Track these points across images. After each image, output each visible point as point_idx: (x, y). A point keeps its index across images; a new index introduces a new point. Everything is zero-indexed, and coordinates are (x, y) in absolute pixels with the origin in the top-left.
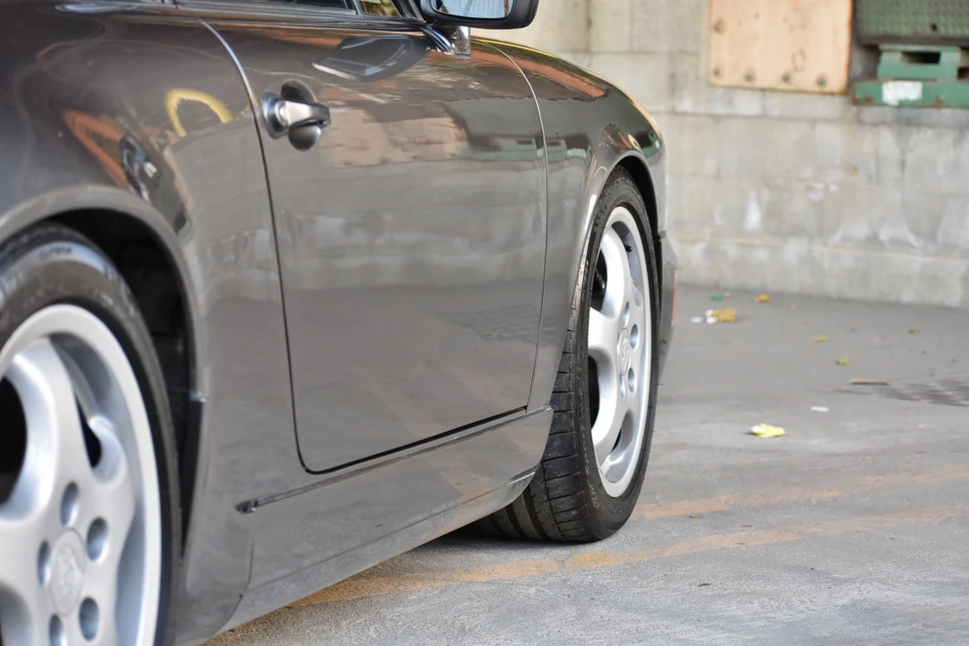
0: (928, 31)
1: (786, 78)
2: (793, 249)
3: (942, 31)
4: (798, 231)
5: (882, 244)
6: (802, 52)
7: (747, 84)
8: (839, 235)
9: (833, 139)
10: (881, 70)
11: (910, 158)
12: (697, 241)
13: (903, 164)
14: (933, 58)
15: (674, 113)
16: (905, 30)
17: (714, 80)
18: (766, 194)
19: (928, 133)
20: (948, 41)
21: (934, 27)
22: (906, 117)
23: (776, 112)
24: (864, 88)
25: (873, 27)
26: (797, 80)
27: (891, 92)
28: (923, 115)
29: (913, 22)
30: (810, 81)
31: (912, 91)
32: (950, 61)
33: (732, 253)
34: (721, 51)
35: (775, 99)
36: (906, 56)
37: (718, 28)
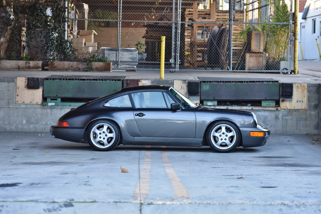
0: (56, 96)
1: (31, 103)
2: (31, 126)
3: (58, 96)
4: (32, 123)
5: (48, 124)
6: (34, 99)
7: (23, 103)
8: (40, 123)
9: (39, 111)
10: (47, 101)
11: (52, 113)
12: (14, 126)
13: (51, 114)
14: (56, 100)
15: (9, 107)
17: (17, 103)
18: (26, 118)
19: (56, 109)
20: (59, 97)
21: (57, 96)
22: (52, 107)
23: (29, 107)
24: (45, 104)
25: (46, 95)
26: (33, 103)
27: (50, 104)
28: (55, 107)
29: (53, 95)
30: (35, 103)
31: (53, 104)
32: (59, 100)
33: (20, 127)
34: (18, 99)
35: (28, 105)
36: (51, 99)
37: (18, 96)
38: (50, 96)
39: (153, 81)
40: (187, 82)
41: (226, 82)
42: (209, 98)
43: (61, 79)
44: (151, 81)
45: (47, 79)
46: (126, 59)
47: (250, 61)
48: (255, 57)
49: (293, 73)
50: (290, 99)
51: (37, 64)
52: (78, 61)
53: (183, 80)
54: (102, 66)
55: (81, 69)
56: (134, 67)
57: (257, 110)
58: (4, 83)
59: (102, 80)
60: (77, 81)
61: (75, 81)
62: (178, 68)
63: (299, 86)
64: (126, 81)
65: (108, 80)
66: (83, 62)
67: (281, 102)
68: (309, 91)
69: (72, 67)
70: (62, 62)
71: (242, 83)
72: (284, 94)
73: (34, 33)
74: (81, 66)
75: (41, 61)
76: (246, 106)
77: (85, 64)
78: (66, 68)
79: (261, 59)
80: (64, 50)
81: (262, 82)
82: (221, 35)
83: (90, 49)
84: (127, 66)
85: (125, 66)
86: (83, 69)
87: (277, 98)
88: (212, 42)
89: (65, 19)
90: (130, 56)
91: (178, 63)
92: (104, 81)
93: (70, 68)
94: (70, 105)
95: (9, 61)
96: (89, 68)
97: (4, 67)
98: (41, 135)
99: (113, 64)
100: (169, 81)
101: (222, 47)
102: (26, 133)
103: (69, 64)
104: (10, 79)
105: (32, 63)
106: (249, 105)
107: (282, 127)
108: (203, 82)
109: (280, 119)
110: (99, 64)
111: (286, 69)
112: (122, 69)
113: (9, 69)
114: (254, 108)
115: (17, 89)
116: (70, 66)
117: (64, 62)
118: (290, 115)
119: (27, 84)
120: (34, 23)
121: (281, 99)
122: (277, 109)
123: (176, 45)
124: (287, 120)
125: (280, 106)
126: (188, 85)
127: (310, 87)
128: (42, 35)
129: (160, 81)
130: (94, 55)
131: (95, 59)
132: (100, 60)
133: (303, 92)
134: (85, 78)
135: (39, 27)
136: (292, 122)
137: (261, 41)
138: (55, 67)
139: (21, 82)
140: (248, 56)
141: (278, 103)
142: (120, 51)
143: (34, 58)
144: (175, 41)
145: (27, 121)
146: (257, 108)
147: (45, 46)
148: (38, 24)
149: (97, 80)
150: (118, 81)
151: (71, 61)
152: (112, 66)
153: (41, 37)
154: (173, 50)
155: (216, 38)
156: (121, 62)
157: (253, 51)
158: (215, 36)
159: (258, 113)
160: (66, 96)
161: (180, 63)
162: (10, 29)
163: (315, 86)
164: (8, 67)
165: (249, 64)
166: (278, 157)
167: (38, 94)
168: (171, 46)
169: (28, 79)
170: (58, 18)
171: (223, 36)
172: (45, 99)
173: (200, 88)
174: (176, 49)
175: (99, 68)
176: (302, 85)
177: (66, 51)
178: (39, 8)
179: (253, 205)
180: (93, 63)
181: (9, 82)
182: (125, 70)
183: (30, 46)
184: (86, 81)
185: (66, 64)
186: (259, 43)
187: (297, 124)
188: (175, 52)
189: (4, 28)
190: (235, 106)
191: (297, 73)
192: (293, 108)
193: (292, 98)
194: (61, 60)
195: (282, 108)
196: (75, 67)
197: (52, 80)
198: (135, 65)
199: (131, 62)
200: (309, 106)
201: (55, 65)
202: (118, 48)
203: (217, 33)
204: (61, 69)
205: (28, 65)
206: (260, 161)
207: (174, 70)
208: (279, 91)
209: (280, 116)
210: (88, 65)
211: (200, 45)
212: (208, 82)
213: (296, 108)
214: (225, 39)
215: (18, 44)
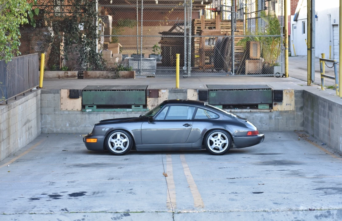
0: (92, 104)
1: (72, 109)
2: (73, 128)
3: (94, 104)
4: (74, 126)
5: (86, 127)
6: (75, 107)
7: (66, 110)
8: (80, 126)
9: (79, 116)
10: (86, 108)
11: (90, 117)
12: (59, 128)
13: (89, 118)
14: (93, 107)
15: (55, 114)
16: (89, 104)
17: (61, 110)
18: (69, 122)
19: (93, 115)
20: (95, 105)
22: (89, 113)
24: (83, 110)
25: (84, 104)
26: (74, 110)
27: (88, 111)
28: (92, 113)
29: (90, 103)
30: (76, 110)
31: (90, 110)
32: (95, 107)
33: (64, 129)
34: (62, 107)
35: (71, 112)
36: (89, 107)
37: (62, 104)
38: (88, 104)
39: (170, 90)
40: (198, 90)
41: (229, 90)
42: (216, 103)
43: (96, 90)
44: (169, 90)
45: (85, 90)
46: (147, 67)
47: (249, 66)
48: (253, 63)
49: (284, 76)
50: (281, 103)
51: (73, 73)
52: (107, 70)
53: (195, 89)
54: (127, 74)
55: (110, 77)
56: (154, 74)
57: (255, 112)
58: (51, 94)
59: (129, 90)
60: (109, 91)
61: (107, 91)
62: (190, 74)
63: (288, 92)
64: (149, 91)
65: (134, 90)
66: (111, 71)
67: (273, 105)
68: (296, 96)
69: (102, 75)
70: (95, 71)
71: (242, 91)
72: (276, 99)
73: (71, 48)
74: (110, 74)
75: (77, 71)
76: (246, 108)
77: (113, 72)
78: (97, 76)
79: (258, 64)
80: (96, 61)
81: (258, 89)
82: (225, 44)
83: (117, 60)
84: (148, 73)
85: (145, 73)
86: (112, 77)
87: (270, 102)
88: (218, 52)
89: (96, 36)
90: (150, 65)
91: (190, 70)
92: (131, 91)
93: (101, 76)
94: (104, 111)
95: (51, 71)
96: (117, 76)
97: (47, 77)
98: (82, 136)
99: (136, 72)
100: (183, 90)
101: (226, 53)
102: (69, 134)
103: (100, 73)
104: (55, 91)
105: (70, 73)
106: (248, 108)
107: (275, 125)
108: (211, 90)
109: (273, 119)
110: (124, 72)
111: (279, 73)
112: (143, 76)
113: (51, 78)
114: (252, 110)
115: (61, 99)
116: (101, 75)
117: (96, 71)
118: (281, 116)
119: (70, 95)
120: (71, 40)
121: (274, 103)
122: (271, 111)
123: (187, 55)
124: (278, 119)
125: (273, 108)
126: (198, 93)
127: (296, 92)
128: (77, 49)
129: (176, 90)
130: (120, 65)
131: (121, 68)
132: (125, 69)
133: (291, 96)
134: (115, 89)
135: (75, 43)
136: (282, 121)
137: (258, 50)
138: (89, 76)
139: (65, 93)
140: (248, 62)
141: (271, 106)
142: (141, 61)
143: (71, 68)
144: (187, 52)
145: (70, 125)
146: (255, 110)
147: (80, 58)
148: (74, 40)
149: (125, 90)
150: (143, 91)
151: (102, 70)
152: (135, 74)
153: (76, 51)
154: (185, 60)
155: (221, 46)
156: (142, 70)
157: (252, 58)
158: (220, 45)
159: (255, 114)
160: (101, 104)
161: (191, 70)
162: (51, 45)
163: (301, 92)
164: (50, 77)
165: (248, 68)
166: (270, 154)
167: (77, 103)
168: (184, 56)
169: (70, 91)
170: (90, 35)
171: (226, 45)
172: (83, 107)
173: (208, 96)
174: (188, 58)
175: (125, 75)
176: (290, 91)
177: (97, 62)
178: (74, 28)
179: (245, 212)
180: (120, 72)
181: (54, 94)
182: (146, 77)
183: (68, 58)
184: (116, 91)
185: (98, 73)
186: (256, 51)
187: (286, 122)
188: (187, 61)
189: (46, 45)
190: (237, 109)
191: (287, 76)
192: (283, 110)
193: (283, 102)
194: (93, 70)
195: (275, 110)
196: (105, 75)
197: (89, 91)
198: (154, 72)
199: (151, 70)
200: (296, 108)
201: (88, 74)
202: (140, 58)
203: (222, 43)
204: (93, 77)
205: (66, 74)
206: (256, 158)
207: (186, 76)
208: (272, 96)
209: (273, 116)
210: (115, 73)
211: (206, 51)
212: (214, 90)
213: (285, 110)
214: (228, 47)
215: (58, 57)
